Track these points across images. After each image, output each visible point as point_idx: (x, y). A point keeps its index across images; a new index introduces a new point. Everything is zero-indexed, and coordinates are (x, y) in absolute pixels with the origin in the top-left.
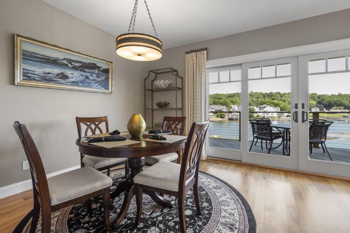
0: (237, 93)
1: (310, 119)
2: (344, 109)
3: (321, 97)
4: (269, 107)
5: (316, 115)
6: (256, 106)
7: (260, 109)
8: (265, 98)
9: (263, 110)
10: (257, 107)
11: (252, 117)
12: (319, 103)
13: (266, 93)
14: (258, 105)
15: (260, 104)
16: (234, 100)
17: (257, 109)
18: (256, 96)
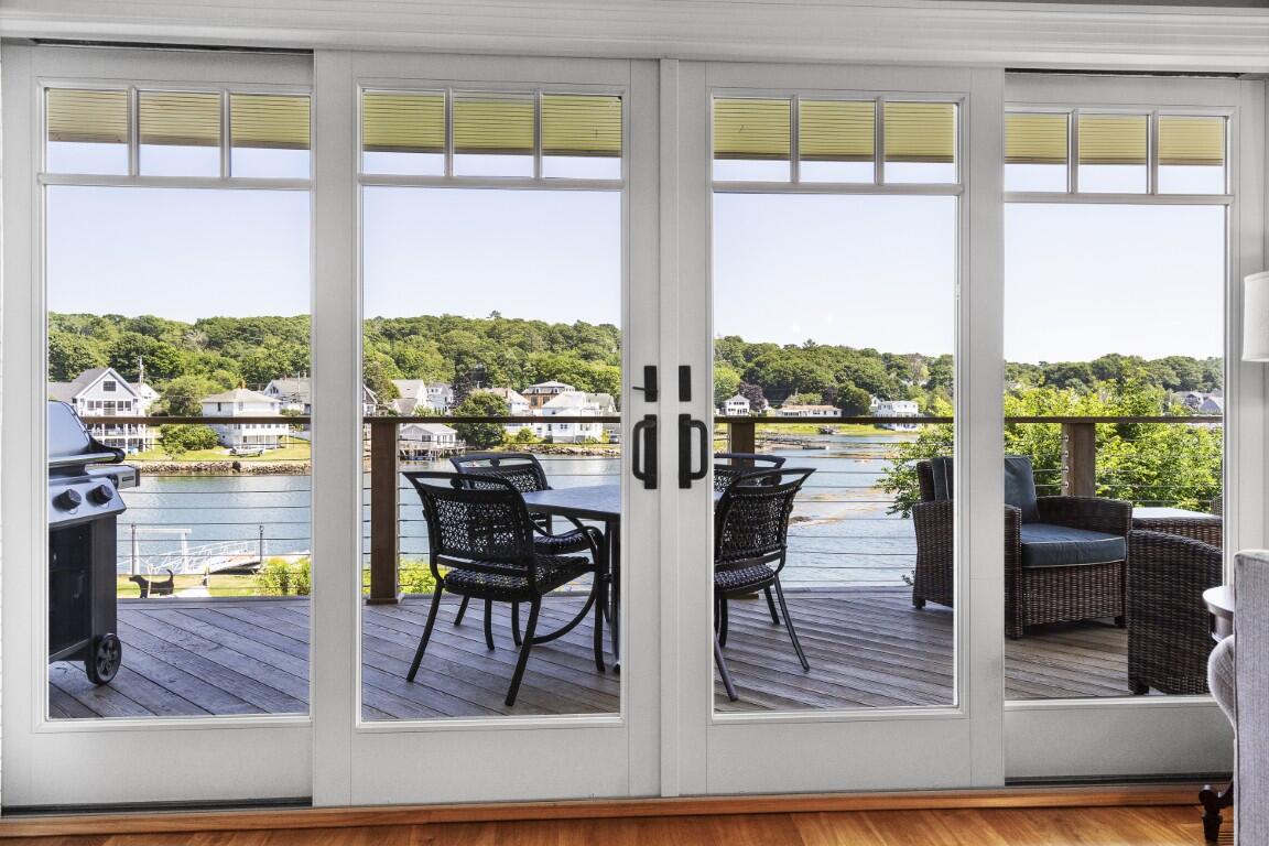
0: (427, 317)
1: (718, 456)
2: (822, 404)
3: (757, 356)
4: (570, 391)
5: (742, 430)
6: (517, 385)
7: (534, 403)
8: (556, 347)
9: (548, 404)
10: (519, 391)
11: (497, 443)
12: (750, 376)
13: (558, 325)
14: (526, 381)
15: (533, 379)
16: (411, 352)
17: (518, 405)
18: (516, 339)
